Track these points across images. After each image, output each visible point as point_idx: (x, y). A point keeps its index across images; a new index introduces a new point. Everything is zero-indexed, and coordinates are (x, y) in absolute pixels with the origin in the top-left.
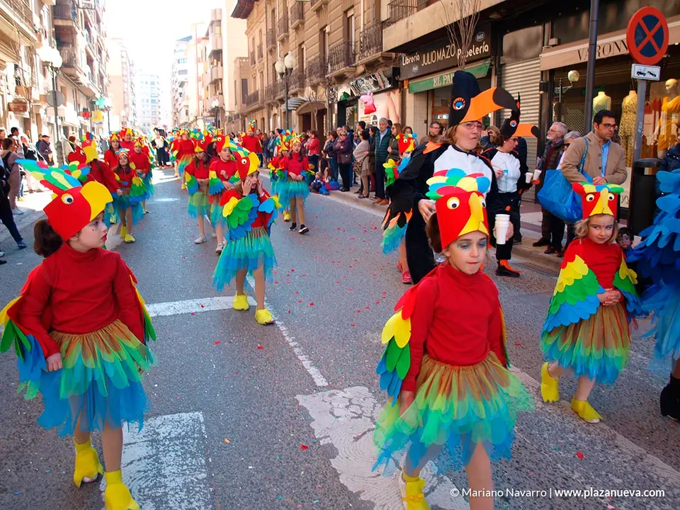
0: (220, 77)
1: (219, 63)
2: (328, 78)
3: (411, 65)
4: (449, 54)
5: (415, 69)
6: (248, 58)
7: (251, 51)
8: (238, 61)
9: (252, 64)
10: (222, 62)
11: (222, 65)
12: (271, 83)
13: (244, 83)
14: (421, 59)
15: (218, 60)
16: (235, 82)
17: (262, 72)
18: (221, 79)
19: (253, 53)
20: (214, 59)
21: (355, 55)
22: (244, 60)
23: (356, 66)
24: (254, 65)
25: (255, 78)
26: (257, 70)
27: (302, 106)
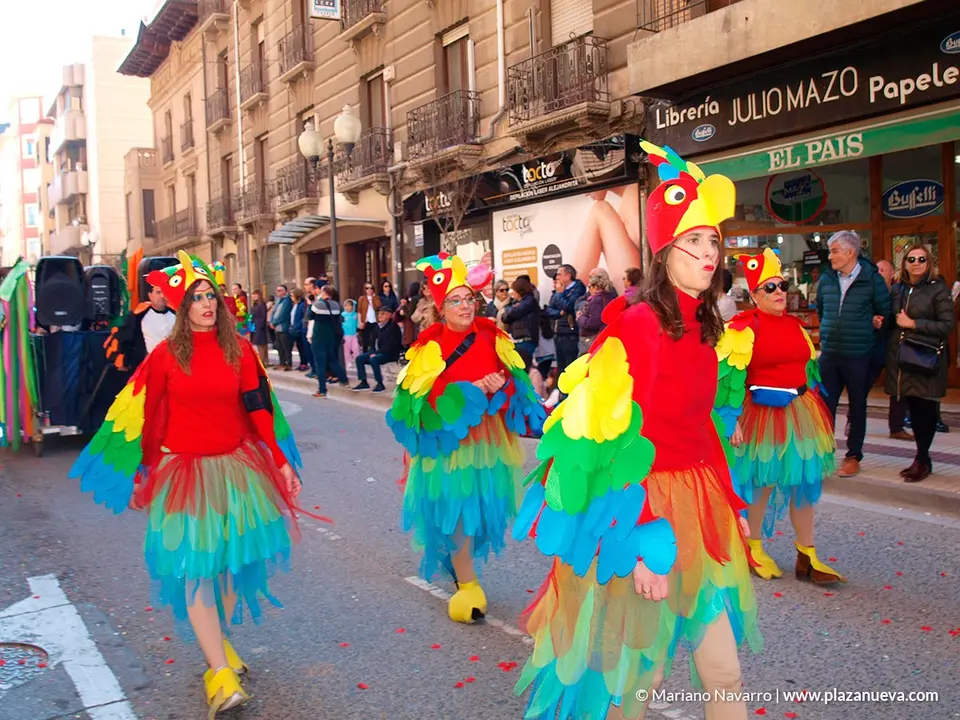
0: (81, 190)
1: (78, 166)
2: (392, 173)
3: (688, 126)
4: (836, 90)
5: (703, 133)
6: (154, 151)
7: (163, 134)
8: (135, 156)
9: (165, 162)
10: (85, 161)
11: (85, 168)
12: (218, 193)
13: (148, 197)
14: (726, 111)
15: (75, 160)
16: (127, 196)
17: (192, 176)
18: (84, 195)
19: (169, 140)
20: (68, 157)
21: (478, 119)
22: (147, 155)
23: (481, 144)
24: (170, 163)
25: (173, 187)
26: (180, 171)
27: (313, 235)
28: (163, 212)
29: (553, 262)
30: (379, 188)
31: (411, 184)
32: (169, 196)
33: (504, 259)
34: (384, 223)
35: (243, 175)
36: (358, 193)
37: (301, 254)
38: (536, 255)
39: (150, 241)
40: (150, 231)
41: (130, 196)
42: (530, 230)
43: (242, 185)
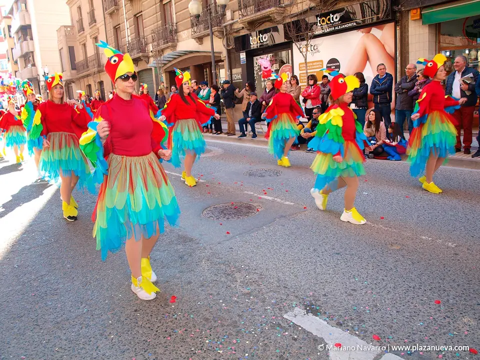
2: (225, 27)
7: (77, 18)
8: (63, 30)
11: (32, 39)
13: (71, 50)
15: (26, 35)
17: (95, 38)
18: (32, 52)
19: (80, 21)
20: (22, 34)
22: (69, 29)
23: (284, 7)
24: (82, 32)
25: (84, 45)
26: (88, 37)
27: (173, 62)
28: (80, 57)
29: (334, 67)
30: (218, 35)
31: (238, 31)
32: (82, 49)
33: (300, 67)
34: (220, 53)
35: (128, 35)
36: (202, 38)
37: (166, 72)
38: (322, 65)
39: (74, 71)
40: (74, 67)
41: (62, 51)
42: (319, 51)
43: (127, 40)
